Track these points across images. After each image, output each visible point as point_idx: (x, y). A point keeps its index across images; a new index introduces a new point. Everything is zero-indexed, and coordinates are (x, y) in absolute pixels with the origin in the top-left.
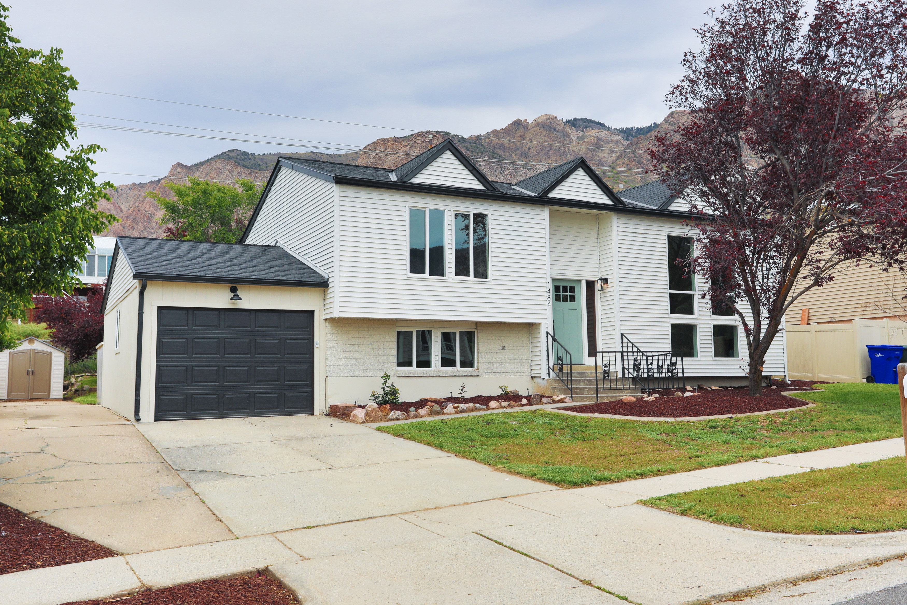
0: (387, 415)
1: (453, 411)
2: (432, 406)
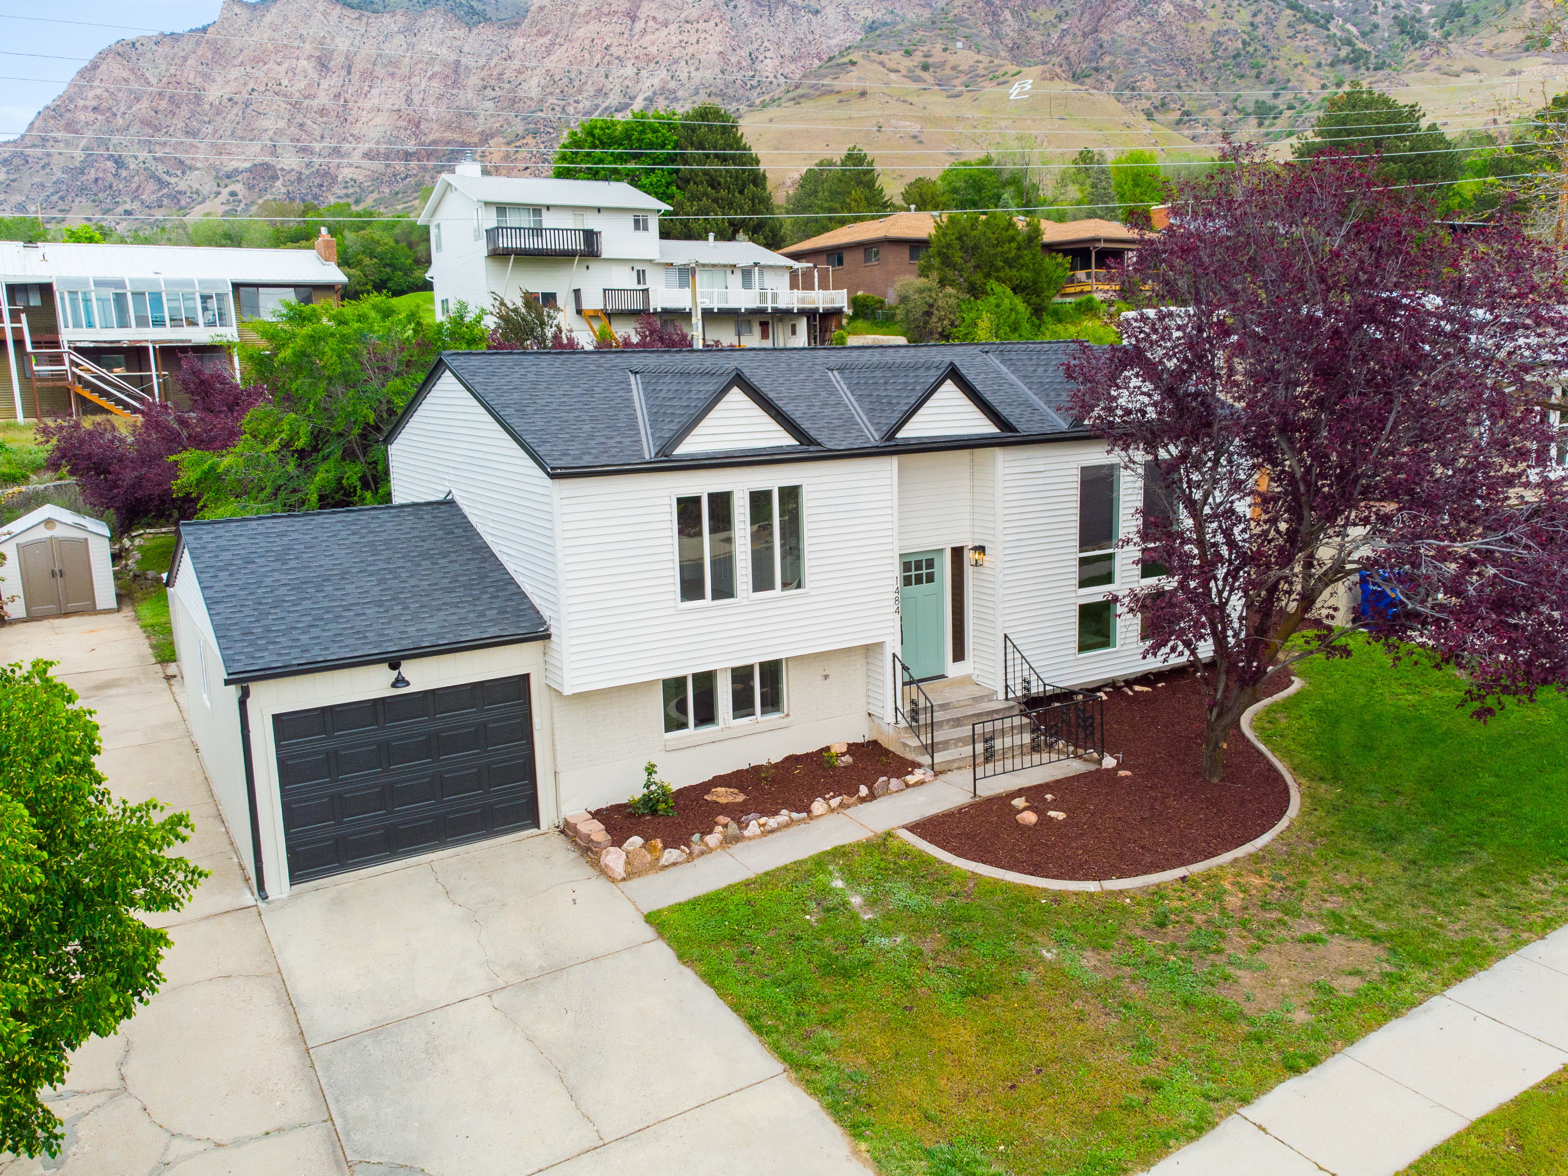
0: (657, 859)
1: (758, 831)
2: (725, 826)
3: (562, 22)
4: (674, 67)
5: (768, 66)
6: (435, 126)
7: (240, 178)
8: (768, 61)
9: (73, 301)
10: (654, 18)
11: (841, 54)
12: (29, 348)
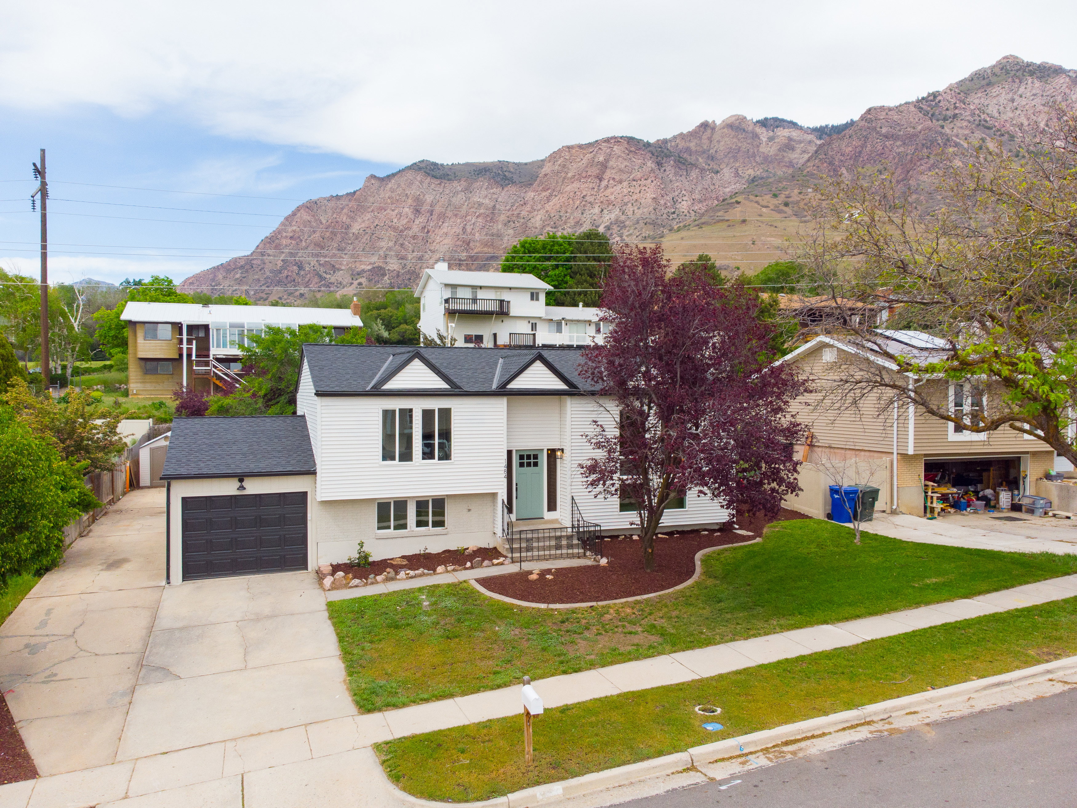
0: (348, 583)
1: (405, 577)
2: (389, 573)
3: (557, 182)
4: (624, 208)
5: (684, 206)
6: (478, 244)
7: (364, 275)
8: (684, 202)
9: (218, 335)
10: (614, 179)
11: (731, 197)
12: (194, 357)
